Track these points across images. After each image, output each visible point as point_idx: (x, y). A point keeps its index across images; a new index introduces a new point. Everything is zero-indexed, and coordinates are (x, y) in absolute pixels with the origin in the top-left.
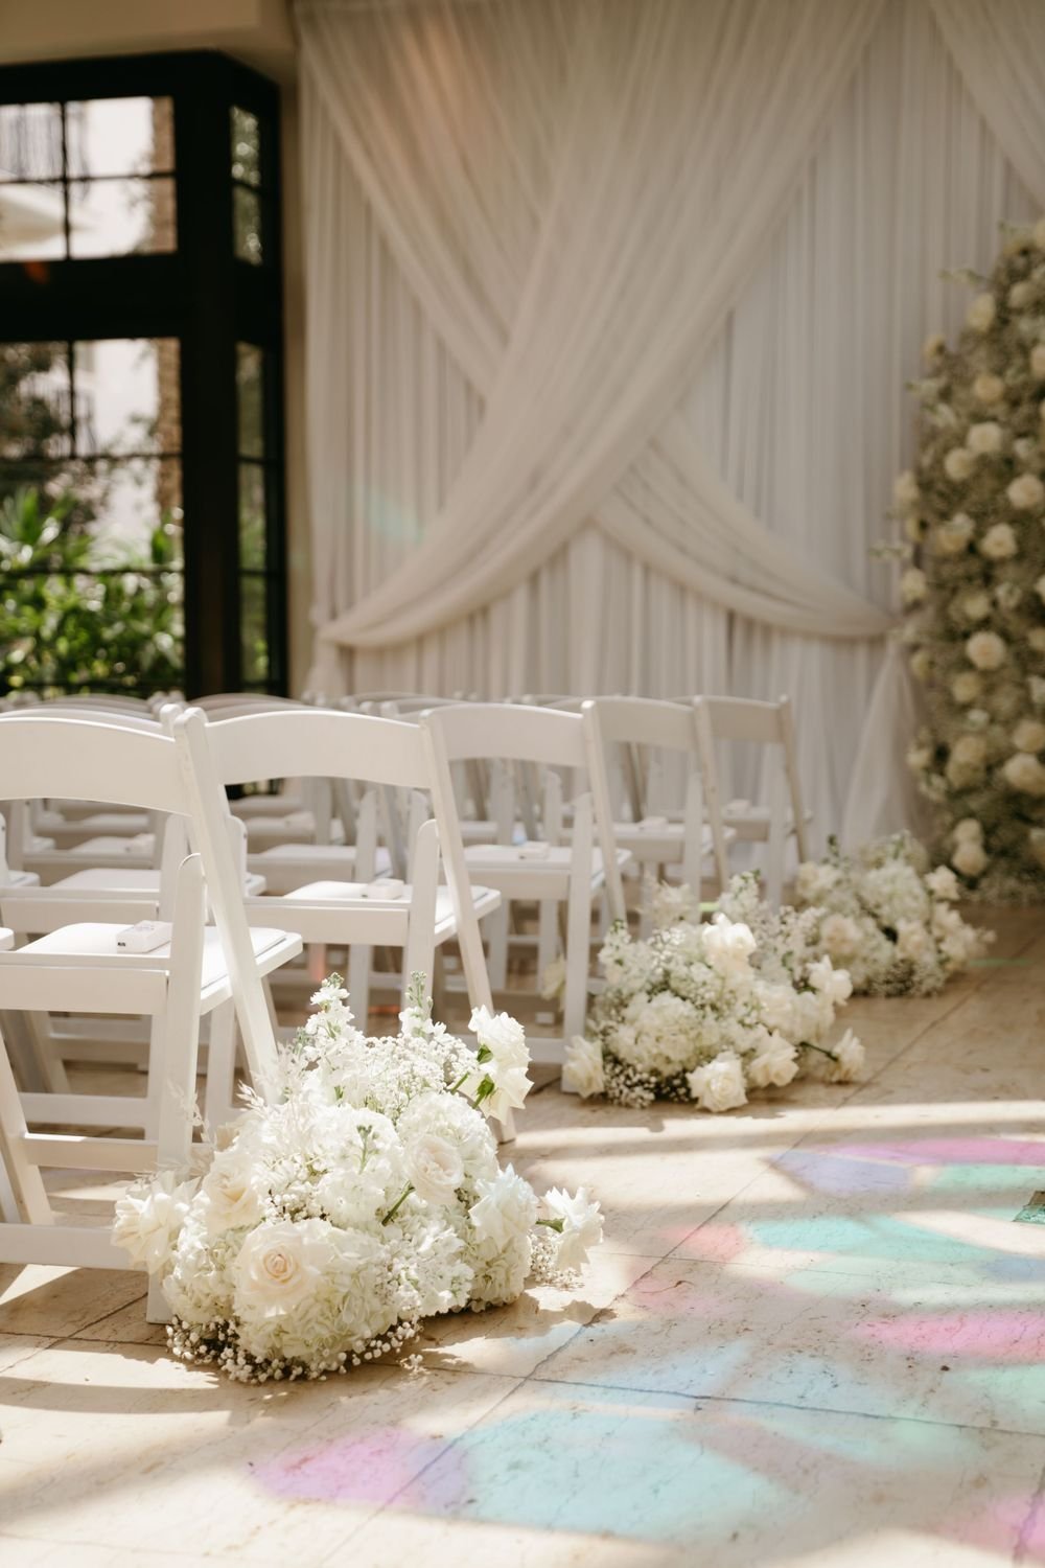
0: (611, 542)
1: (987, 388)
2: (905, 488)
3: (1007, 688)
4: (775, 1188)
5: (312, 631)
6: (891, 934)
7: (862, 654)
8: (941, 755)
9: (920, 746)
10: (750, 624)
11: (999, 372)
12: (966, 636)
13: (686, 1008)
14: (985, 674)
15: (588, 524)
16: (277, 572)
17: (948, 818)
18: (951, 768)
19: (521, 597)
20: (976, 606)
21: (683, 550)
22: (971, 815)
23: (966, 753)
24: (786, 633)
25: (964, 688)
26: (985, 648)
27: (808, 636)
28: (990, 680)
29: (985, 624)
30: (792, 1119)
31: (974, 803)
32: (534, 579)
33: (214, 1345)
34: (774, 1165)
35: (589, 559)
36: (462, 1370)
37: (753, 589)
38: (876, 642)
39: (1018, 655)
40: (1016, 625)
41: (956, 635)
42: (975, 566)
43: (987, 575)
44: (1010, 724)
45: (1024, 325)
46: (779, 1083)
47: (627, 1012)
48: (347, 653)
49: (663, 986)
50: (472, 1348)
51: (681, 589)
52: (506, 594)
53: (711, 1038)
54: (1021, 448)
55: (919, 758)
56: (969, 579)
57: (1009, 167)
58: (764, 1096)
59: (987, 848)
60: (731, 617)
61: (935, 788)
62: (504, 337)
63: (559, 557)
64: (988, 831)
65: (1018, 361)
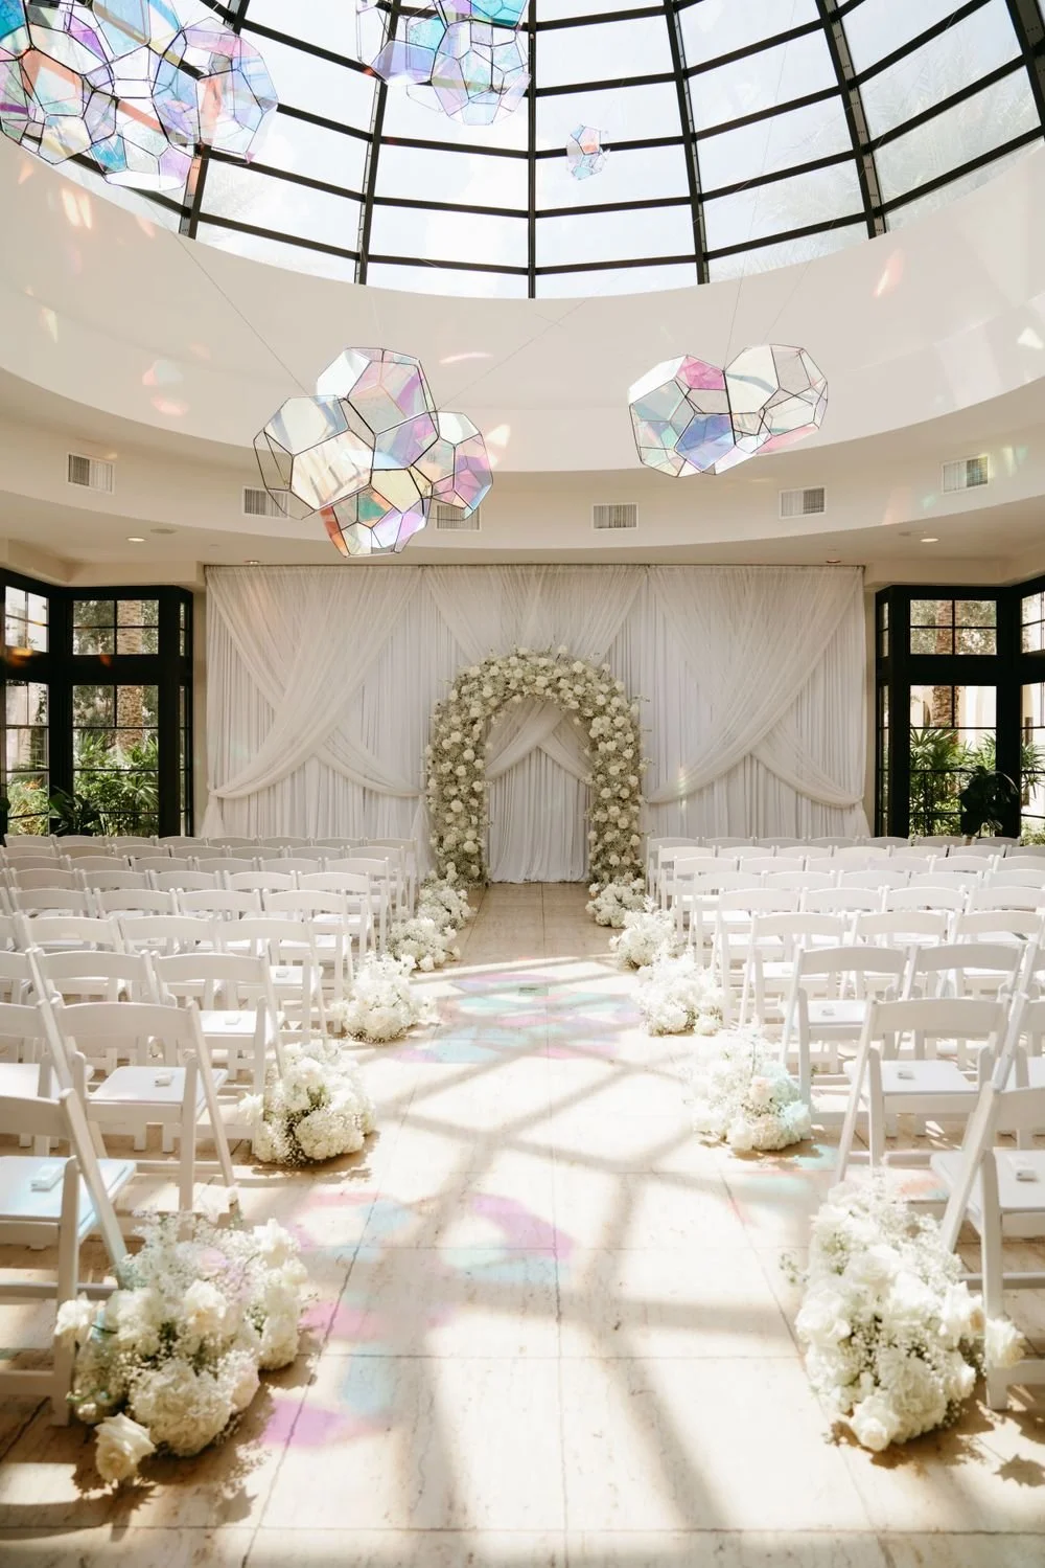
0: (320, 762)
1: (456, 720)
2: (429, 750)
3: (463, 818)
4: (455, 991)
5: (207, 792)
6: (449, 911)
7: (410, 803)
8: (441, 840)
9: (434, 836)
10: (371, 791)
11: (459, 715)
12: (450, 801)
13: (416, 943)
14: (456, 814)
15: (313, 755)
16: (190, 769)
17: (444, 861)
18: (444, 844)
19: (288, 783)
20: (453, 791)
21: (347, 766)
22: (452, 860)
23: (450, 840)
24: (384, 795)
25: (449, 818)
26: (456, 805)
27: (392, 796)
28: (458, 816)
29: (455, 797)
30: (448, 972)
31: (452, 856)
32: (293, 775)
33: (360, 1036)
34: (453, 985)
35: (313, 768)
36: (416, 1038)
37: (372, 780)
38: (415, 798)
39: (466, 807)
40: (465, 798)
41: (446, 800)
42: (452, 778)
43: (456, 781)
44: (464, 830)
45: (467, 700)
46: (441, 962)
47: (399, 945)
48: (221, 800)
49: (407, 937)
50: (414, 1033)
51: (346, 779)
52: (283, 781)
53: (423, 951)
54: (467, 740)
55: (434, 841)
56: (450, 782)
57: (457, 643)
58: (437, 966)
59: (457, 871)
60: (364, 789)
61: (440, 852)
62: (283, 690)
63: (302, 768)
64: (457, 866)
65: (465, 711)
